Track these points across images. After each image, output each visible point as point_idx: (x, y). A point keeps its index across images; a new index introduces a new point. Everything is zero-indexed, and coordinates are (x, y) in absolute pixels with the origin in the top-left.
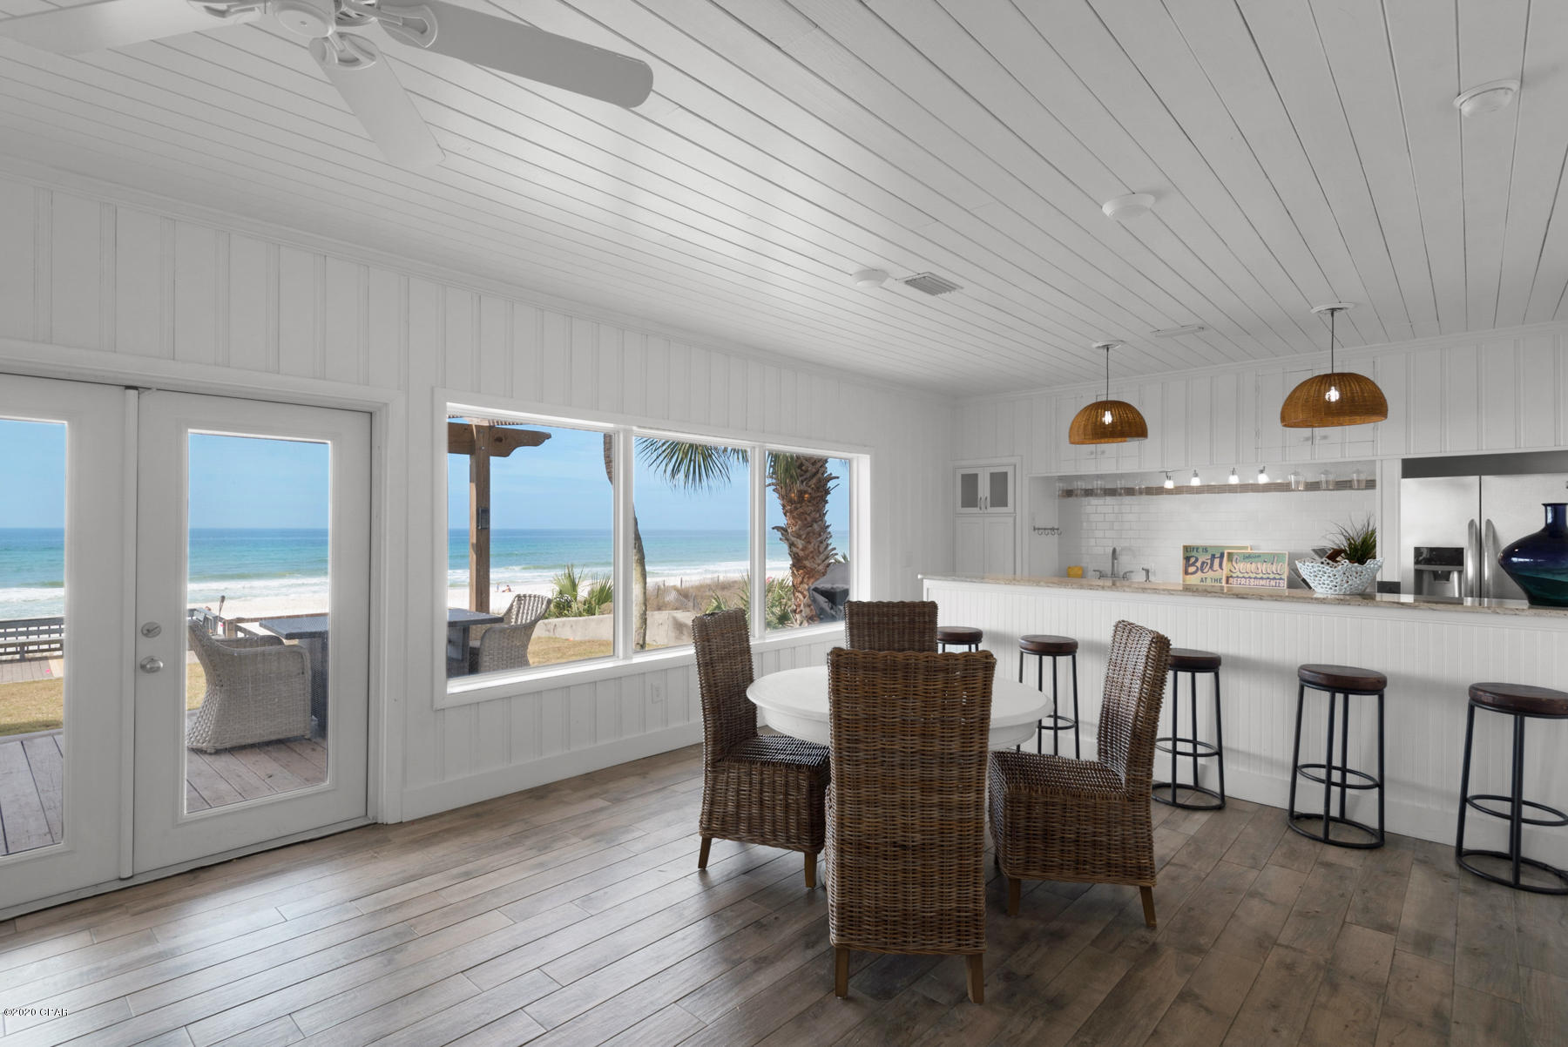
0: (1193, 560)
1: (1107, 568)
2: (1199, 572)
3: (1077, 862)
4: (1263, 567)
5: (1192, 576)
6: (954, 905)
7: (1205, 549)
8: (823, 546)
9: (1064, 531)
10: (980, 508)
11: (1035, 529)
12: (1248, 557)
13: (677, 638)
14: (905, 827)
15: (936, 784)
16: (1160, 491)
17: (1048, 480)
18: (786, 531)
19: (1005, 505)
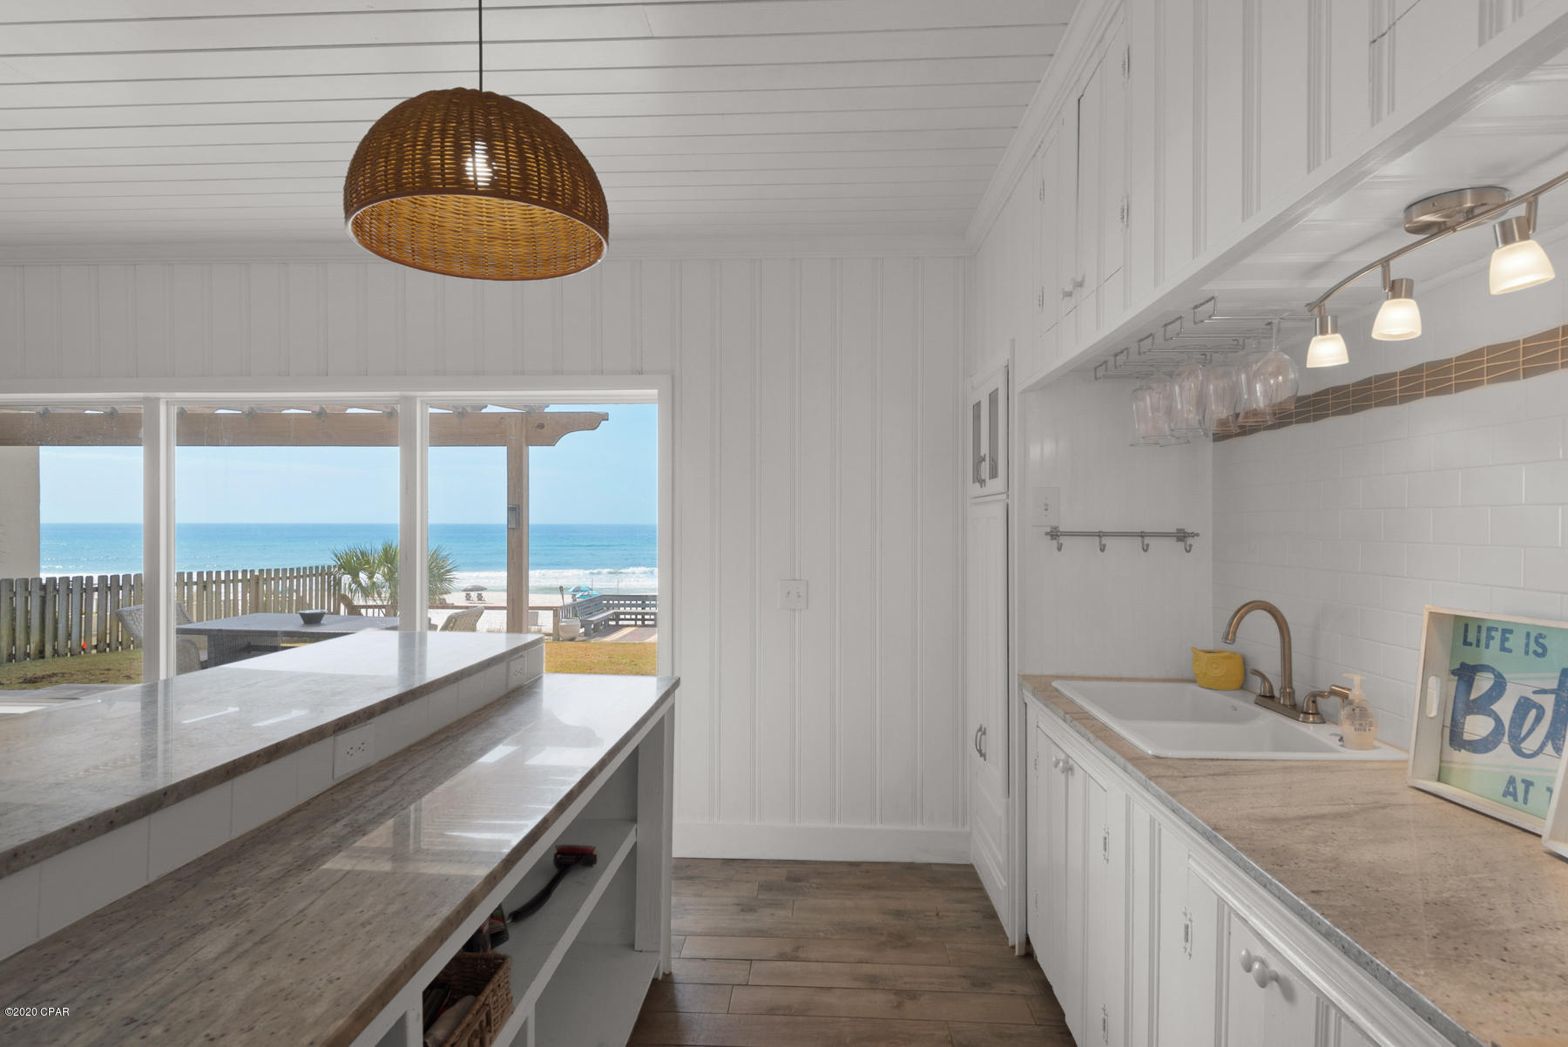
0: (1483, 683)
2: (1504, 747)
5: (1478, 758)
7: (1536, 644)
10: (982, 484)
11: (1053, 534)
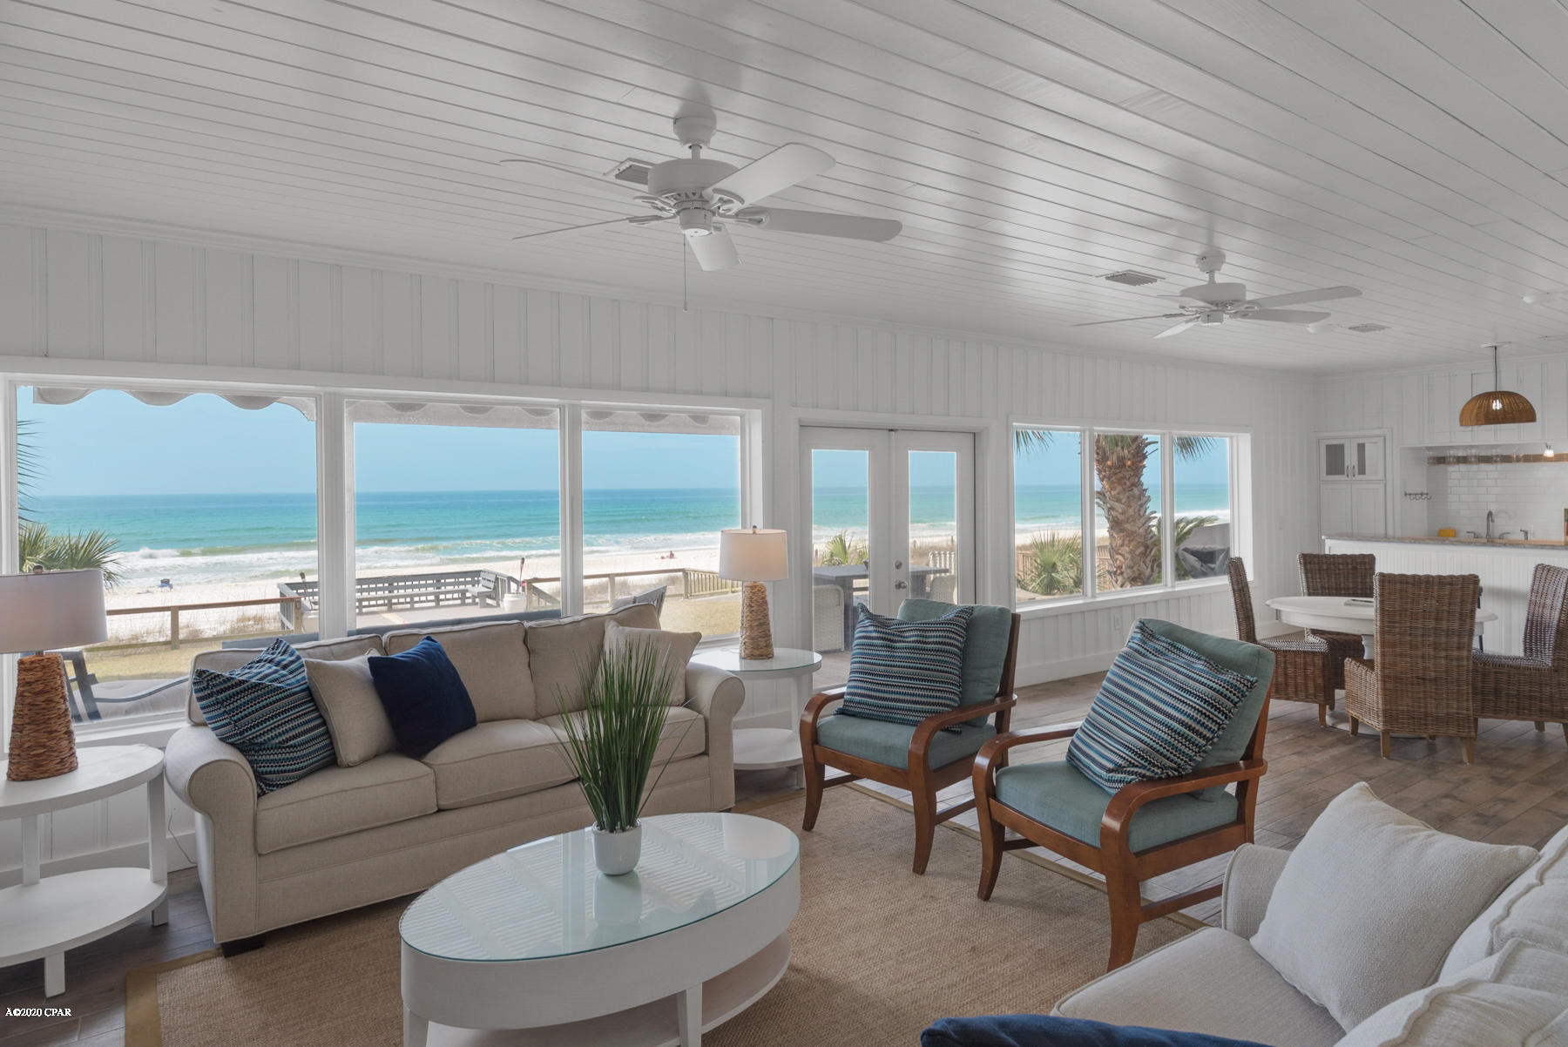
1: (1482, 530)
3: (1518, 709)
6: (1455, 711)
8: (1143, 510)
9: (1431, 496)
10: (1348, 476)
11: (1406, 494)
14: (1424, 669)
15: (1444, 646)
16: (1538, 458)
17: (1416, 450)
18: (1104, 495)
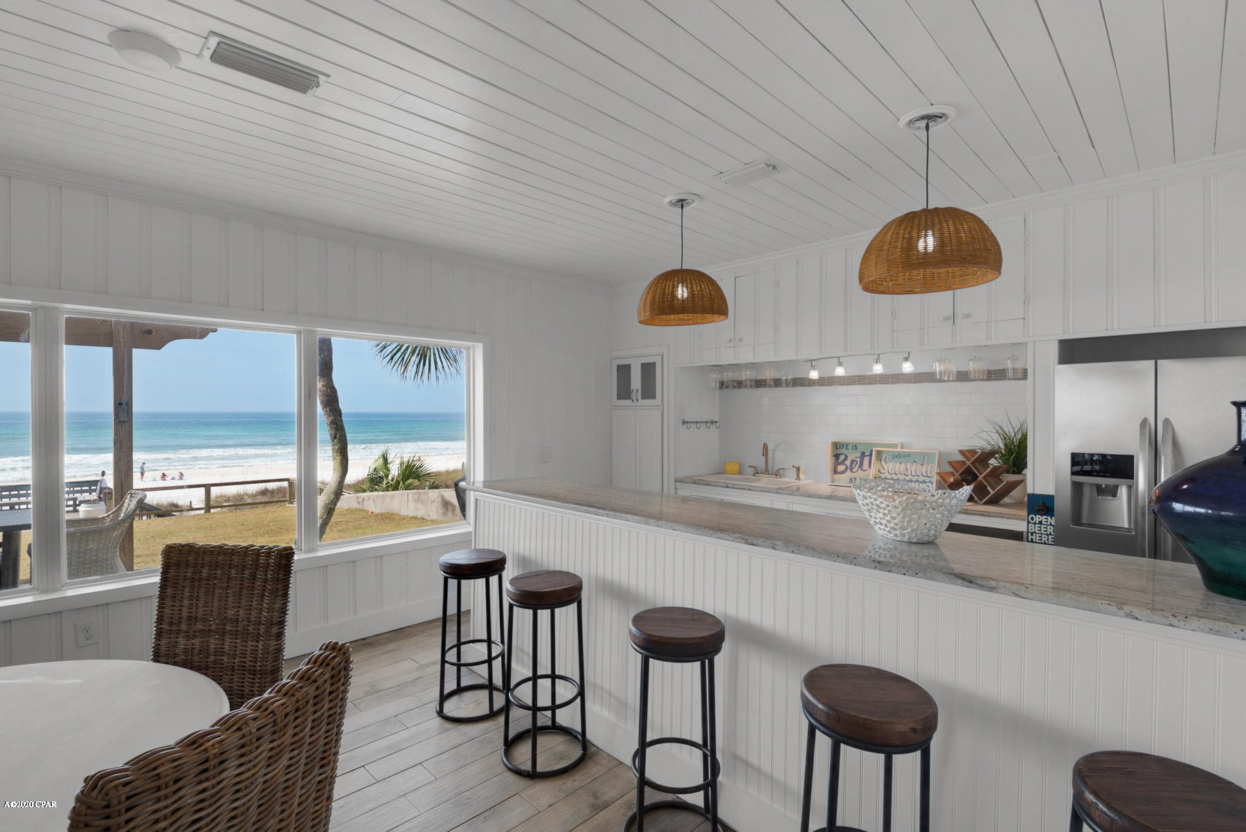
0: (842, 458)
1: (761, 464)
2: (849, 471)
4: (912, 468)
5: (842, 475)
7: (855, 447)
9: (724, 425)
10: (633, 400)
11: (684, 423)
12: (897, 456)
13: (445, 514)
16: (803, 382)
17: (705, 370)
19: (654, 397)
